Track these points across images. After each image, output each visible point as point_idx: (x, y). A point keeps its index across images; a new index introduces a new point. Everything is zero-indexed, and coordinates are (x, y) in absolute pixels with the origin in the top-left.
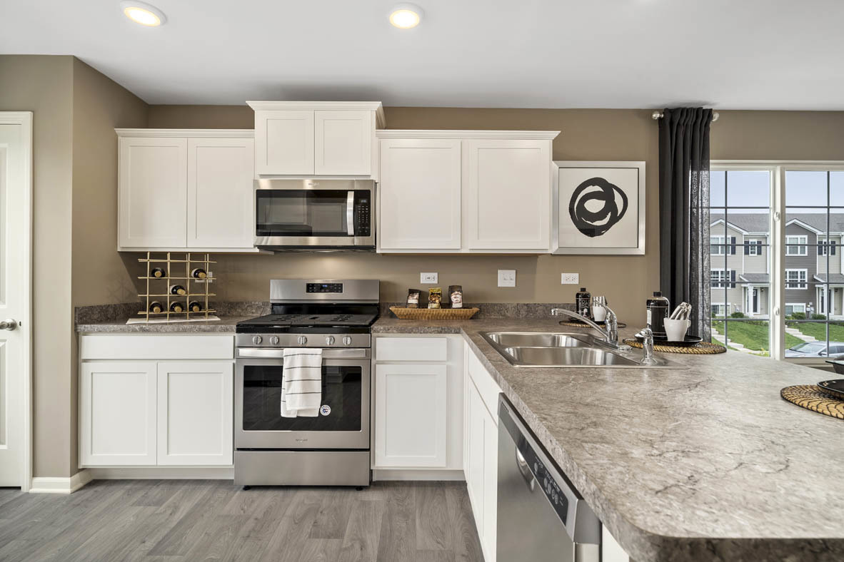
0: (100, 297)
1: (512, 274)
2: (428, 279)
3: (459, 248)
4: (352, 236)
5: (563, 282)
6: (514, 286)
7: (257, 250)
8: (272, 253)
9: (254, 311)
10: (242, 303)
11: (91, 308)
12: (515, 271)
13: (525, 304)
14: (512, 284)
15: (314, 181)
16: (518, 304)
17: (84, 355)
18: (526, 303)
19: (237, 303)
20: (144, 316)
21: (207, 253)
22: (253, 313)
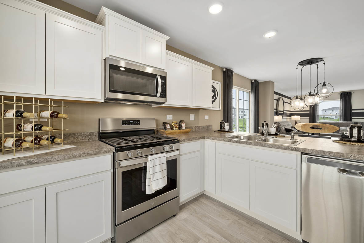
1: (193, 116)
3: (190, 105)
4: (159, 97)
5: (205, 118)
6: (194, 120)
9: (84, 138)
10: (74, 134)
13: (197, 126)
14: (193, 119)
16: (195, 127)
19: (70, 134)
21: (63, 100)
22: (83, 140)
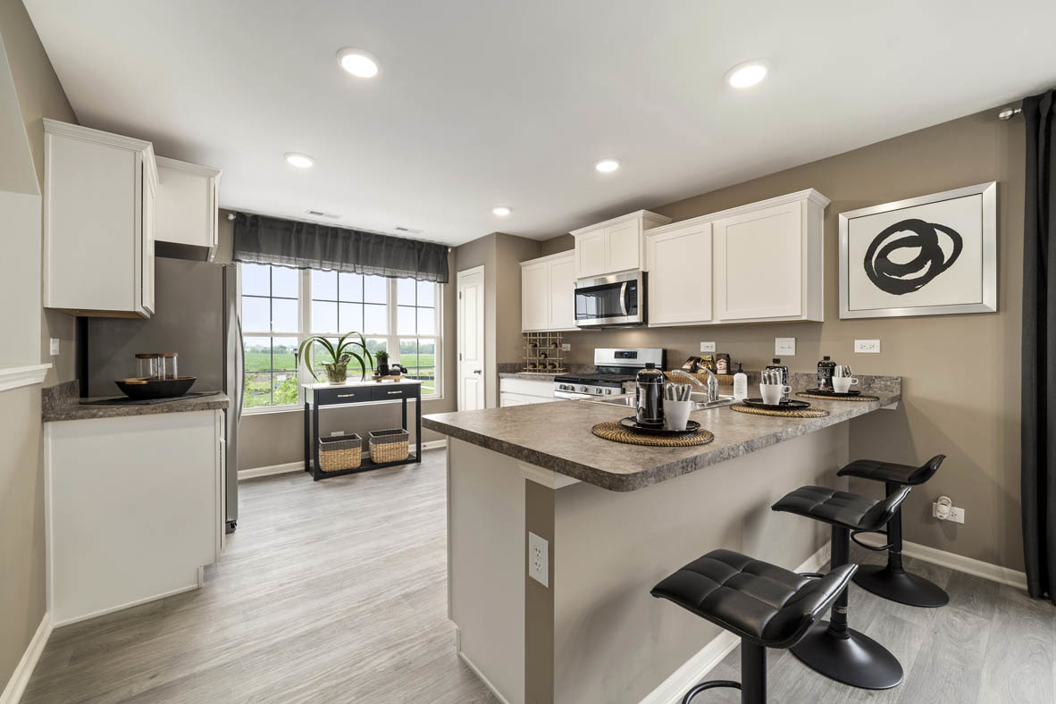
0: (511, 359)
1: (792, 341)
2: (707, 347)
3: (710, 319)
4: (626, 316)
5: (857, 350)
6: (793, 354)
7: (580, 329)
8: (600, 330)
11: (506, 364)
12: (794, 339)
13: (805, 375)
15: (618, 277)
16: (796, 374)
17: (501, 390)
18: (806, 373)
20: (526, 371)
